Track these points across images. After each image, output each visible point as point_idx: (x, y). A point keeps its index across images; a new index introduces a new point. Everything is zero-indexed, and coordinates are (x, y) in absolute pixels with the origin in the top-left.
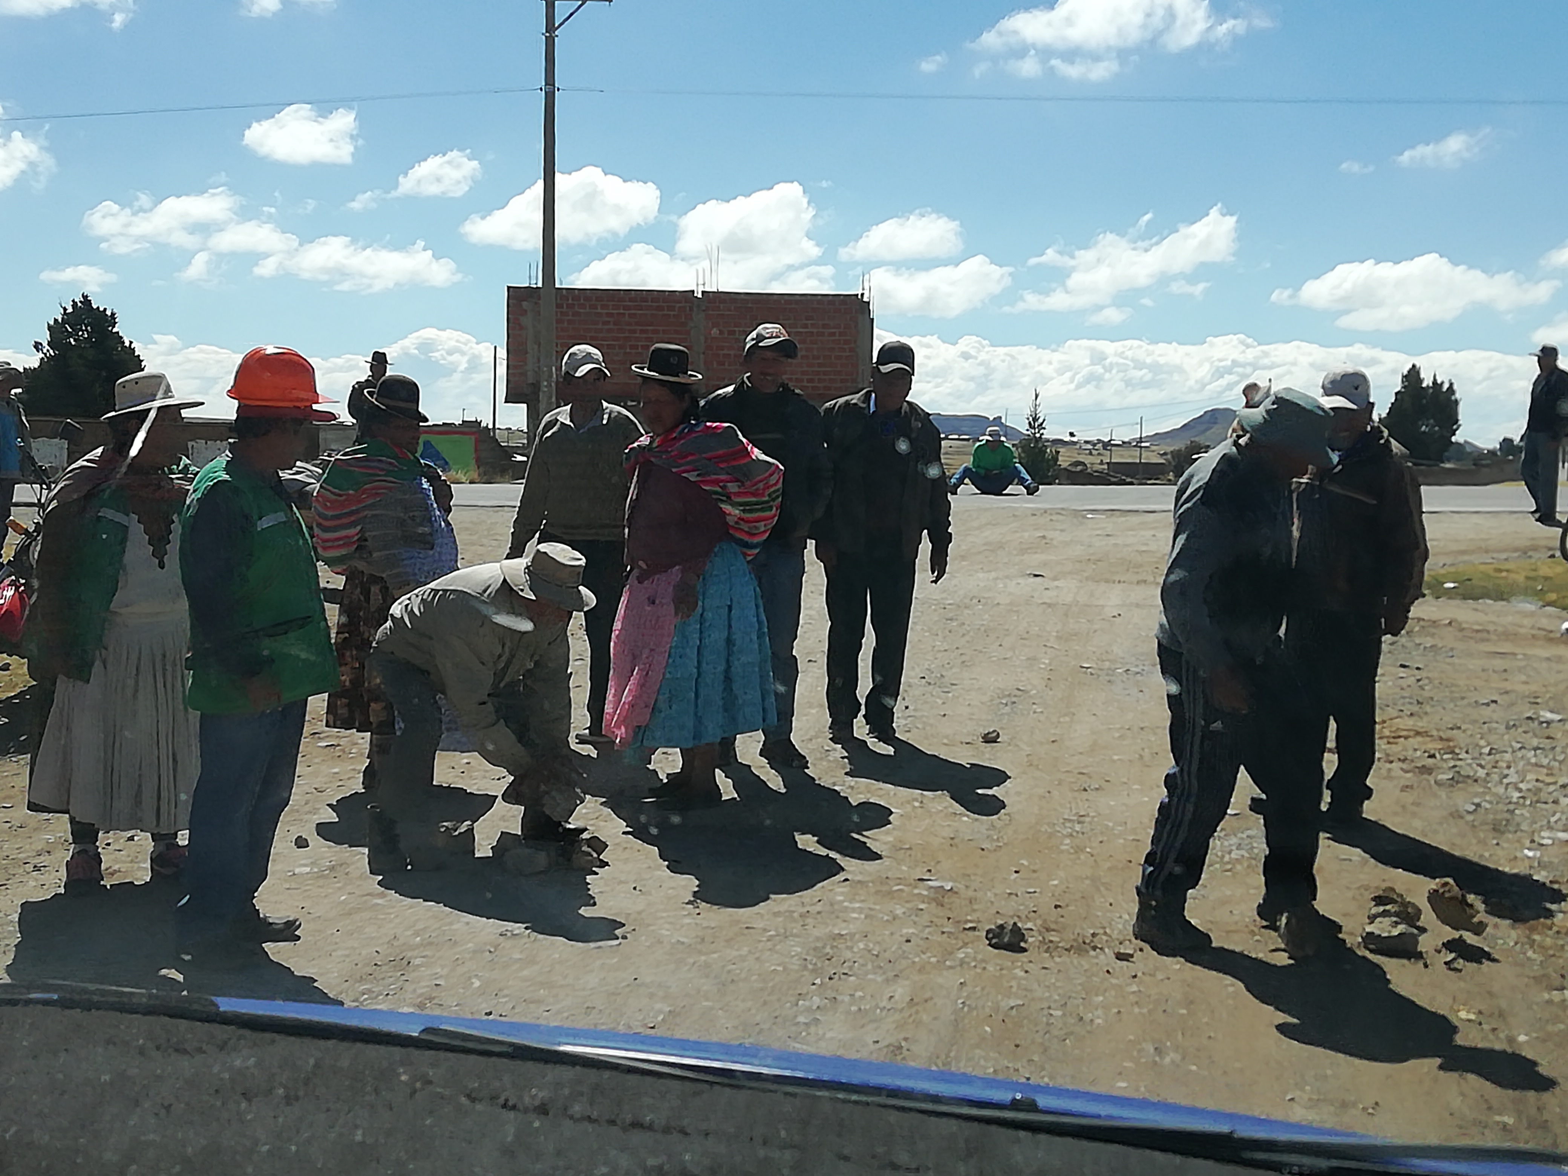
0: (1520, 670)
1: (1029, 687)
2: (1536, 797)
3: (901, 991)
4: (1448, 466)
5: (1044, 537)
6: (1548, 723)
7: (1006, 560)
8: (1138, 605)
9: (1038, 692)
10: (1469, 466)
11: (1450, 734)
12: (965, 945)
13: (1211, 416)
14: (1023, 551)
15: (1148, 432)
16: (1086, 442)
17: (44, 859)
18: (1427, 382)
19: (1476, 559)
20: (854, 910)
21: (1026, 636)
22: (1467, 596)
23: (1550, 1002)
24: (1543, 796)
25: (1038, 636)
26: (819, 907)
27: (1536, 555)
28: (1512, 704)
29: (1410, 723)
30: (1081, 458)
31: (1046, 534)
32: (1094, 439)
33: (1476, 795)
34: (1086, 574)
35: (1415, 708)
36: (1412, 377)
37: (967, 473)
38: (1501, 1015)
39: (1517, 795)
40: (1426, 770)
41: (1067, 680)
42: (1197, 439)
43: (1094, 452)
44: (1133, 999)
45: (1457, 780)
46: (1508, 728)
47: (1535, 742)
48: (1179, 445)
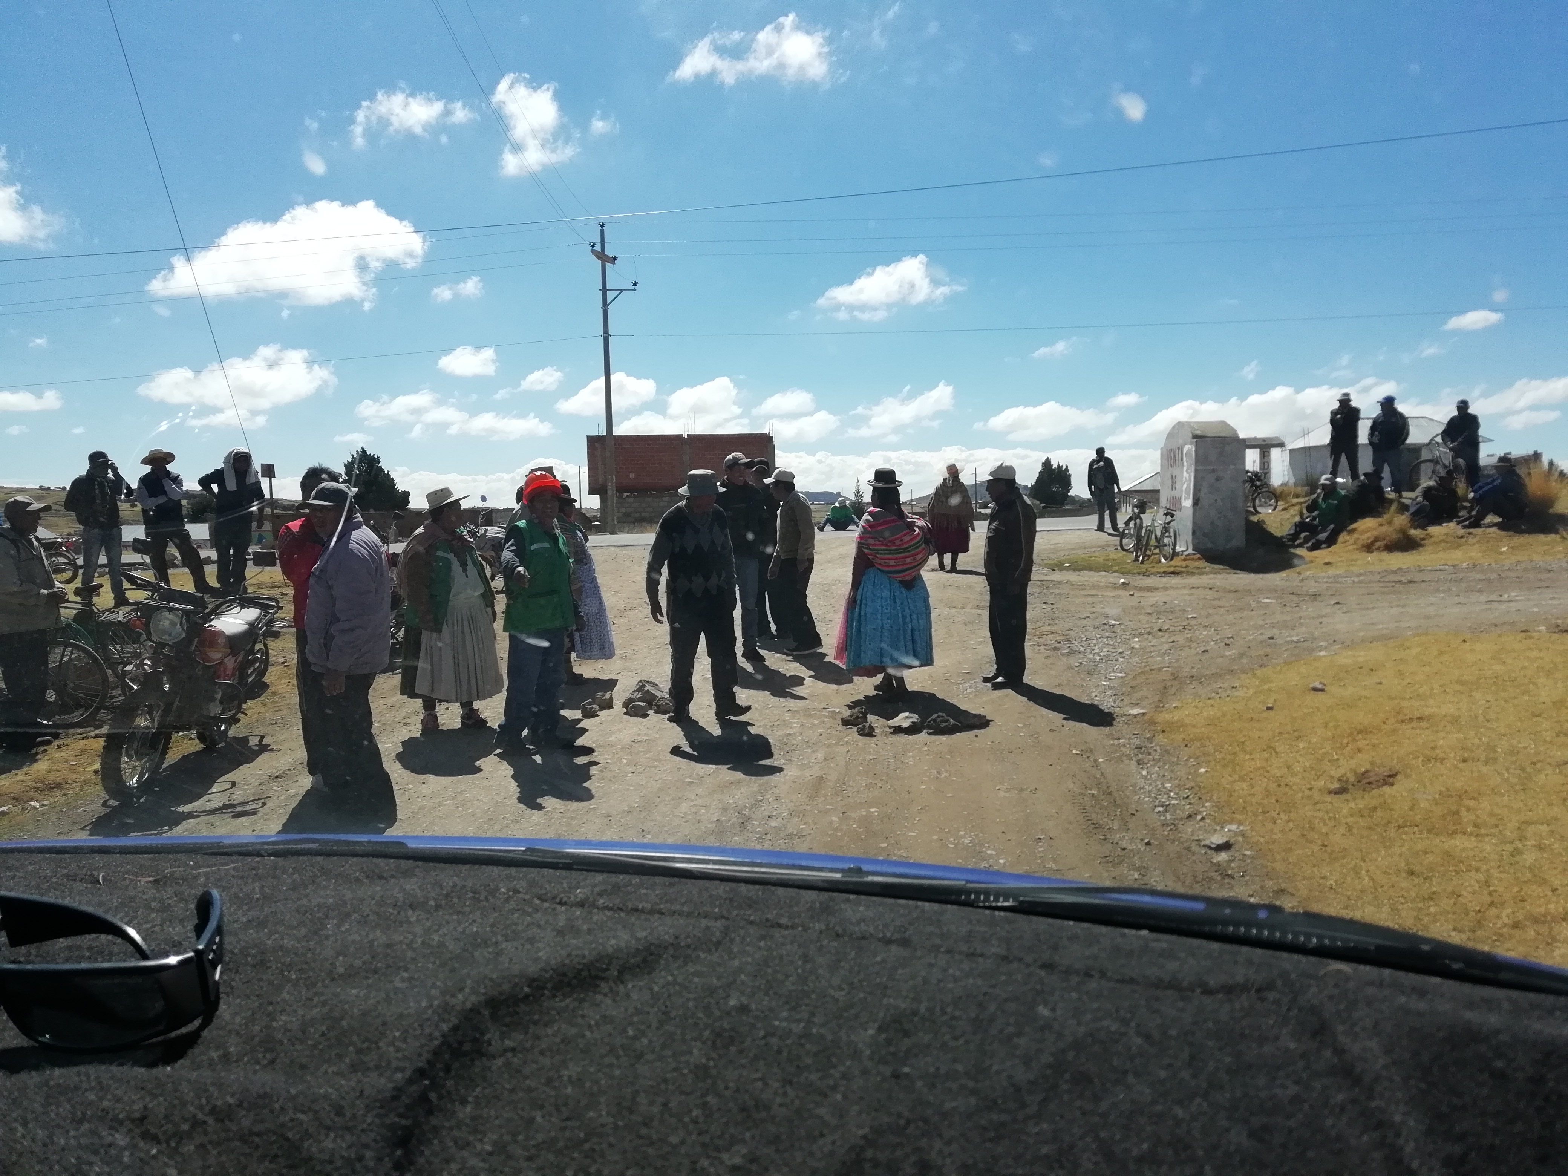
0: (1100, 602)
2: (1107, 659)
3: (820, 756)
4: (1067, 507)
6: (1114, 625)
10: (1077, 507)
11: (1067, 632)
12: (847, 735)
15: (915, 496)
17: (407, 720)
18: (1055, 466)
19: (1079, 552)
20: (795, 723)
22: (1075, 570)
23: (1113, 745)
24: (1111, 658)
26: (778, 723)
27: (1109, 549)
28: (1097, 618)
29: (1049, 628)
33: (1080, 659)
35: (1051, 622)
36: (1048, 462)
37: (828, 521)
38: (1091, 751)
39: (1098, 658)
40: (1056, 649)
44: (926, 753)
45: (1072, 652)
46: (1095, 628)
47: (1107, 634)
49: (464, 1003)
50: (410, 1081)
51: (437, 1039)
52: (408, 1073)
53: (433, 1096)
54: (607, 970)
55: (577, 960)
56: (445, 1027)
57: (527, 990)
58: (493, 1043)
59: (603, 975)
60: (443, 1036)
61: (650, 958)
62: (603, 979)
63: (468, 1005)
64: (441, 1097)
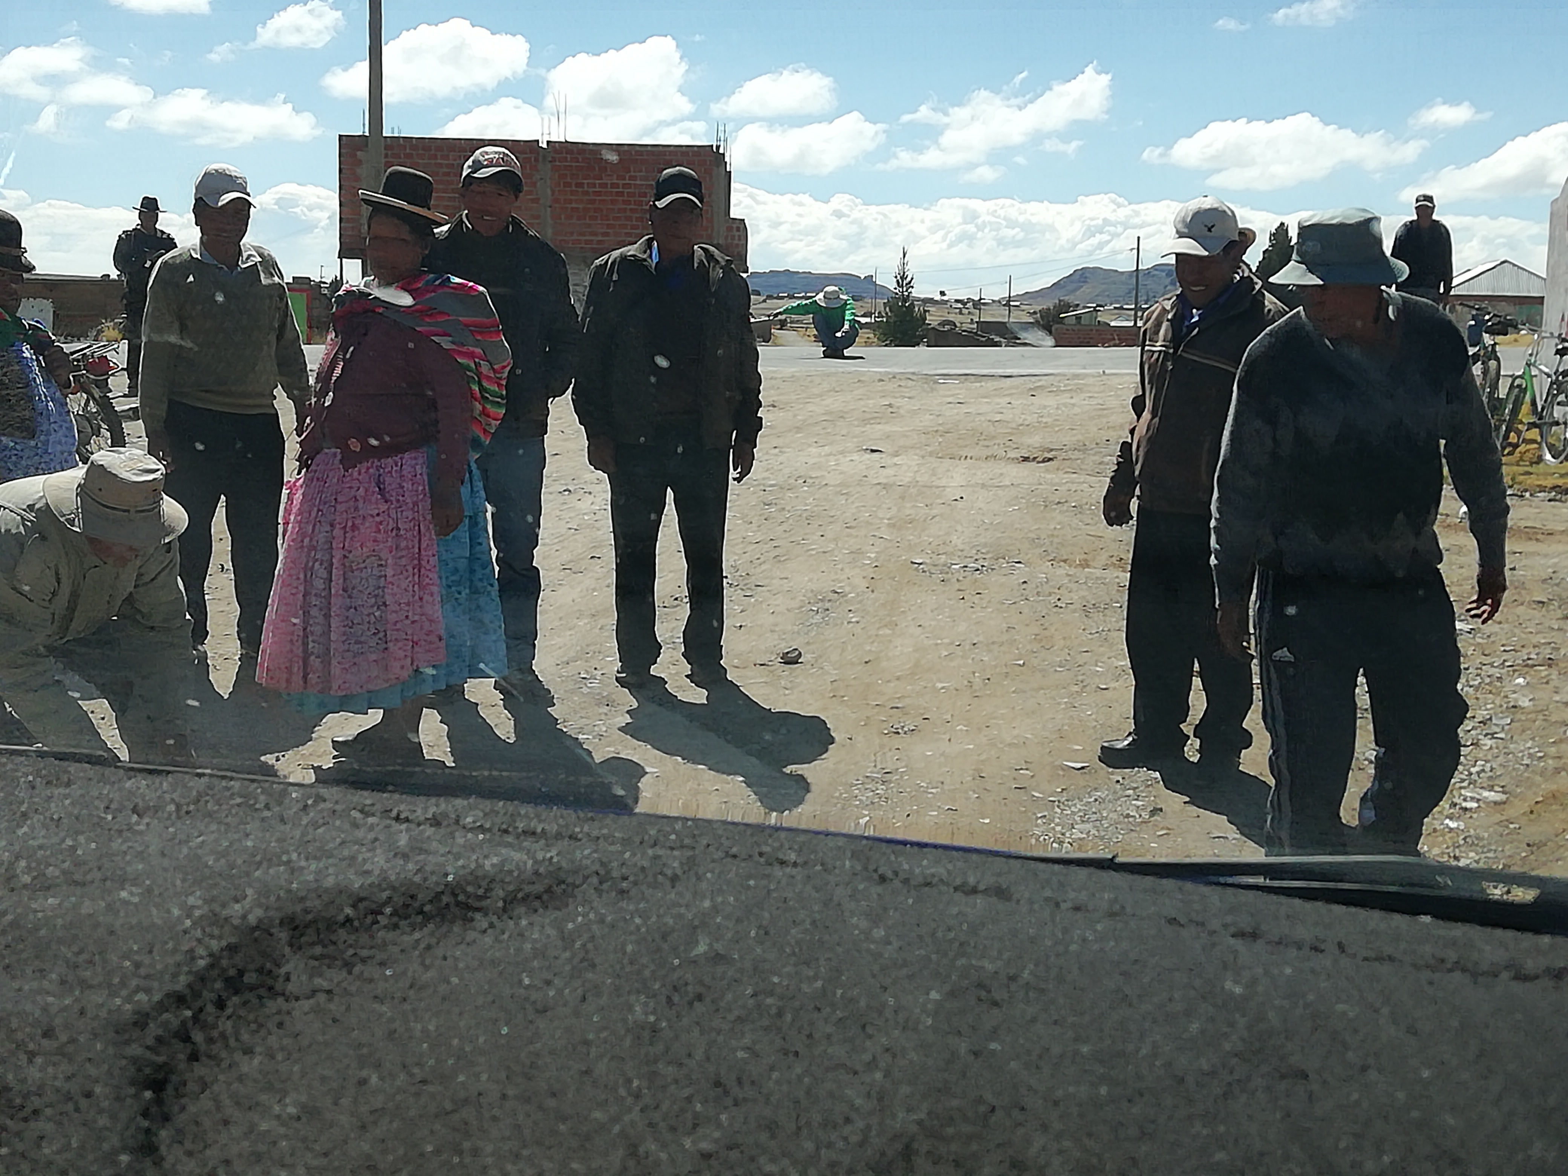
1: (847, 589)
5: (890, 405)
7: (844, 432)
8: (983, 486)
9: (858, 595)
13: (1081, 275)
14: (865, 422)
15: (1017, 291)
16: (957, 301)
21: (853, 524)
25: (868, 523)
30: (951, 318)
31: (893, 401)
32: (964, 298)
34: (929, 449)
36: (1279, 233)
41: (893, 578)
42: (1066, 298)
43: (965, 311)
48: (1049, 303)
49: (244, 917)
50: (161, 1007)
51: (202, 958)
52: (157, 998)
53: (198, 1037)
54: (484, 897)
55: (434, 878)
56: (215, 945)
57: (348, 911)
58: (293, 978)
59: (477, 904)
60: (211, 955)
61: (558, 890)
62: (478, 909)
63: (252, 919)
64: (211, 1040)
